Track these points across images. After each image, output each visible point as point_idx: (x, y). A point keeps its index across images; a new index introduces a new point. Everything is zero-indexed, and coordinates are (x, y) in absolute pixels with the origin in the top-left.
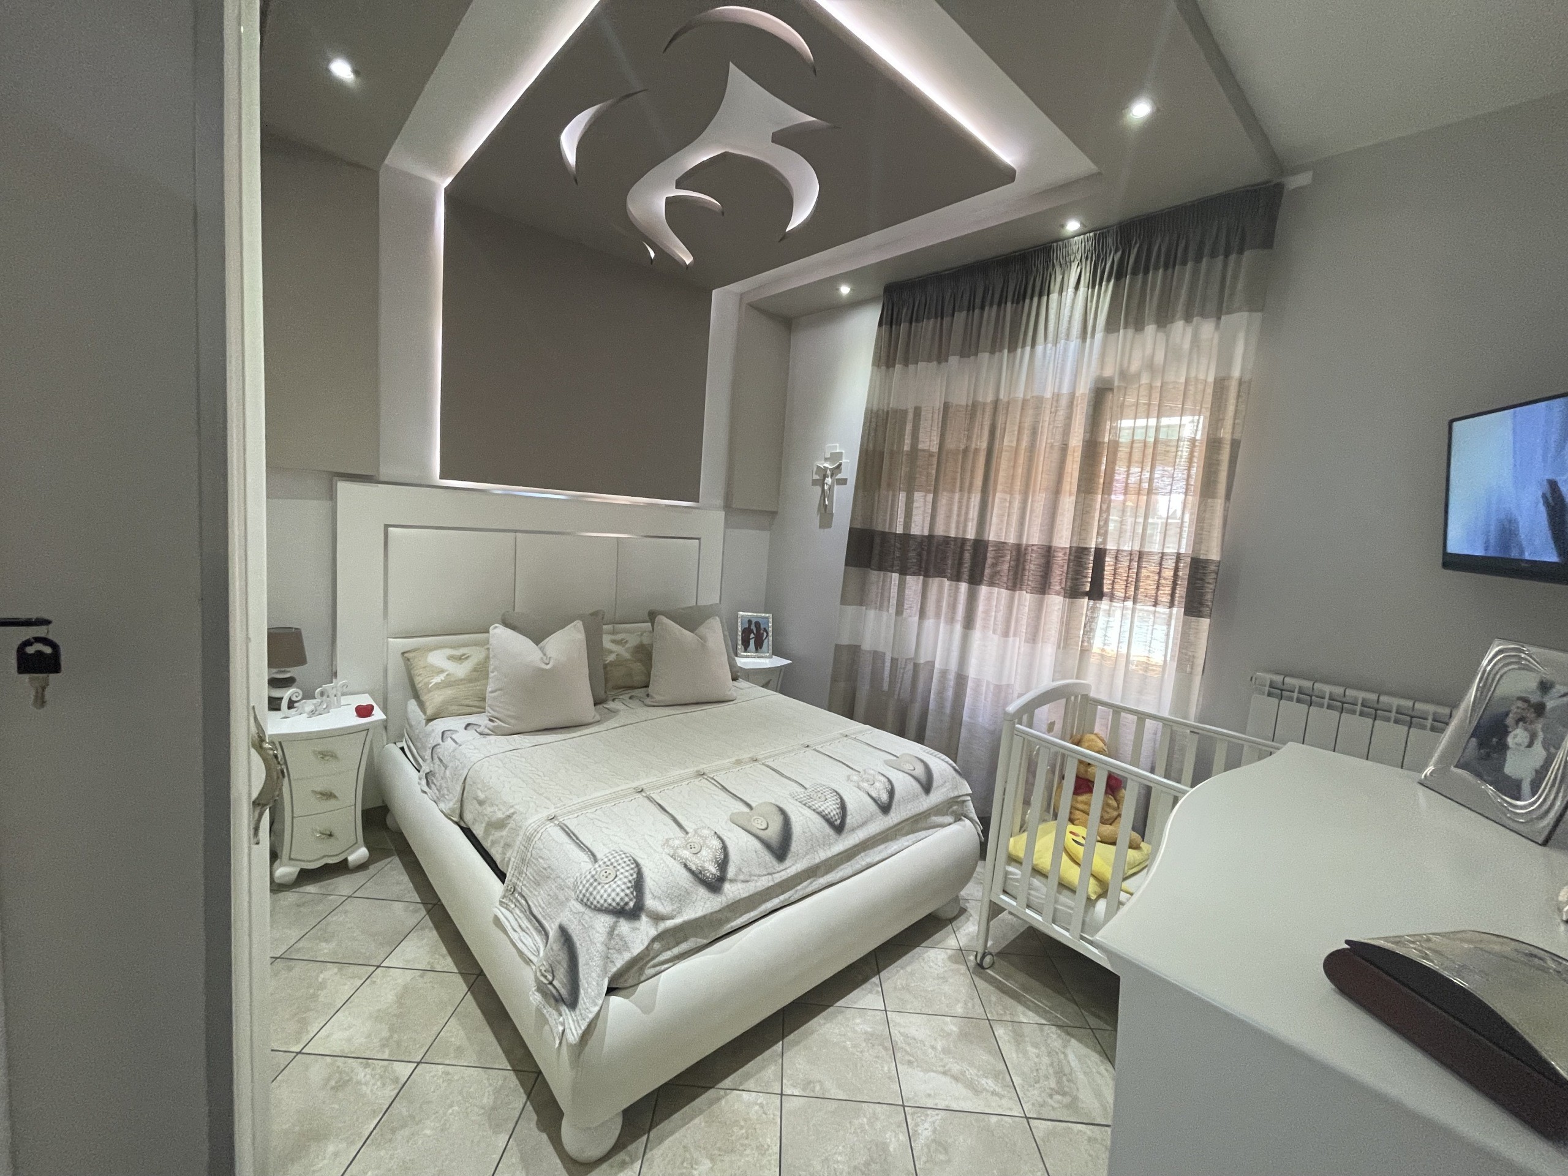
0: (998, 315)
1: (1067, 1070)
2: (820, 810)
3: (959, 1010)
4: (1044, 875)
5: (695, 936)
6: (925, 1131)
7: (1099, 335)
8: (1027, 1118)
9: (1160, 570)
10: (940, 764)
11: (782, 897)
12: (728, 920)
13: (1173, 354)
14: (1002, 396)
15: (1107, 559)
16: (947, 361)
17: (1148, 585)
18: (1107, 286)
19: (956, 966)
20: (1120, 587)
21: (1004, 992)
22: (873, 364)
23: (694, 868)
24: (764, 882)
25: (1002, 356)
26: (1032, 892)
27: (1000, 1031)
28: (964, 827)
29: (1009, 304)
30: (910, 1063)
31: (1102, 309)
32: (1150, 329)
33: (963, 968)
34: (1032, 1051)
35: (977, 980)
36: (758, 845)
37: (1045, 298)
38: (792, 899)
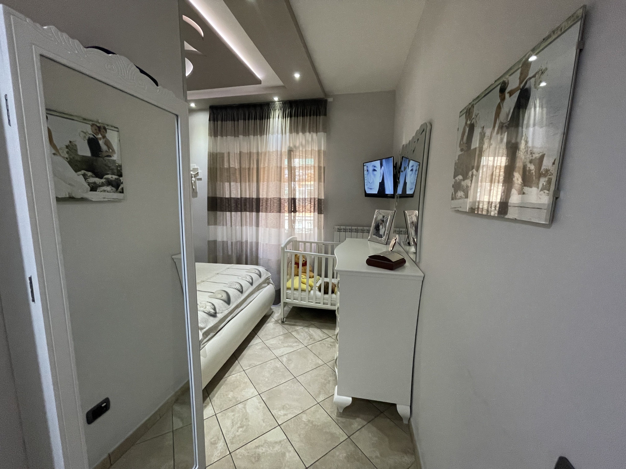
0: (254, 123)
1: (311, 334)
2: (235, 288)
3: (281, 333)
4: (297, 290)
5: (212, 332)
6: (284, 359)
7: (288, 134)
8: (306, 346)
9: (311, 203)
10: (261, 269)
11: (231, 316)
12: (219, 326)
13: (307, 141)
14: (260, 151)
15: (296, 201)
16: (238, 137)
17: (308, 207)
18: (288, 119)
19: (276, 325)
20: (301, 208)
21: (291, 325)
22: (210, 135)
23: (206, 312)
24: (226, 312)
25: (258, 137)
26: (295, 295)
27: (293, 333)
28: (271, 286)
29: (258, 120)
30: (275, 349)
31: (287, 126)
32: (301, 134)
33: (278, 324)
34: (302, 334)
35: (283, 326)
36: (222, 302)
37: (269, 120)
38: (234, 316)
